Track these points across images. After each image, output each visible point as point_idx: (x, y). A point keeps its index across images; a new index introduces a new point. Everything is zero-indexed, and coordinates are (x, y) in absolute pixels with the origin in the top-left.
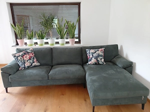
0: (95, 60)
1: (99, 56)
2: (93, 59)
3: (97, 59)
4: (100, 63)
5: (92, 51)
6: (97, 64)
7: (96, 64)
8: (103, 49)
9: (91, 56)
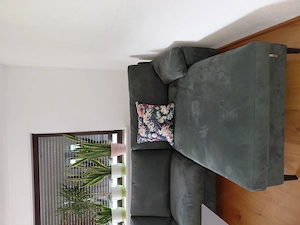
0: (164, 128)
1: (153, 119)
2: (160, 132)
3: (162, 125)
4: (170, 117)
5: (142, 131)
6: (172, 124)
7: (172, 127)
8: (138, 107)
9: (154, 136)
